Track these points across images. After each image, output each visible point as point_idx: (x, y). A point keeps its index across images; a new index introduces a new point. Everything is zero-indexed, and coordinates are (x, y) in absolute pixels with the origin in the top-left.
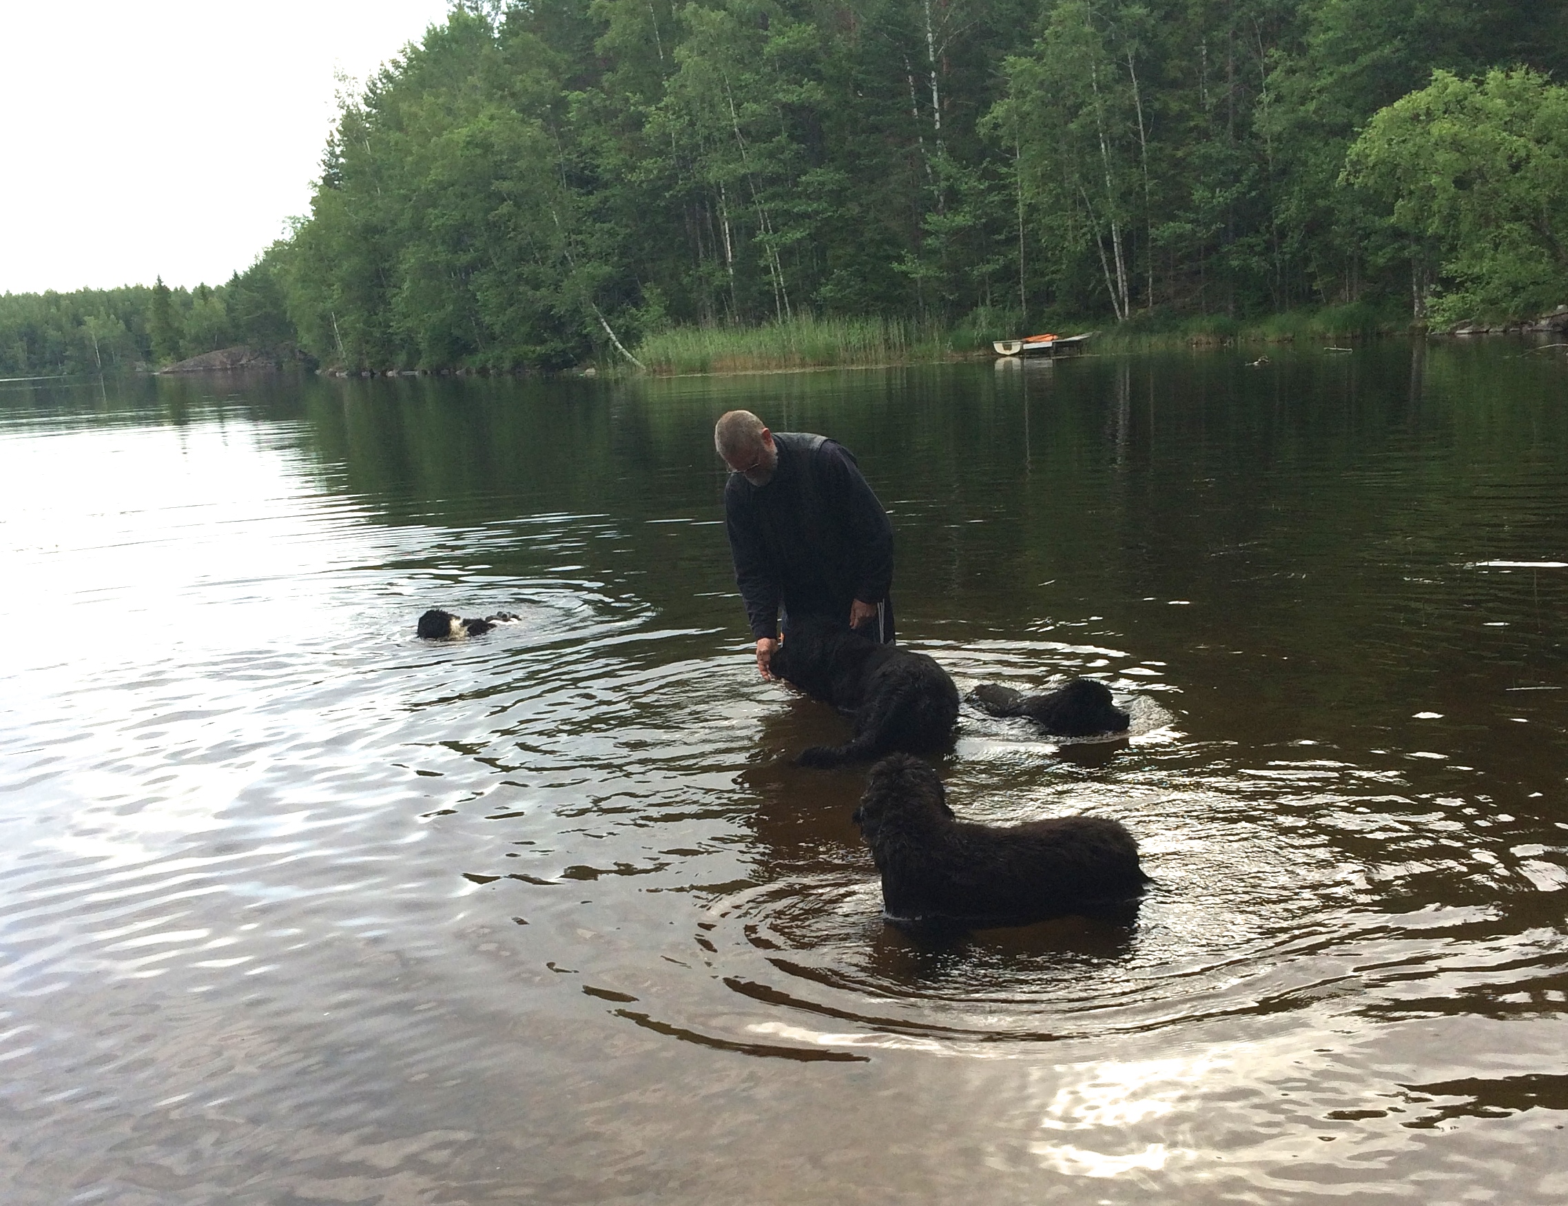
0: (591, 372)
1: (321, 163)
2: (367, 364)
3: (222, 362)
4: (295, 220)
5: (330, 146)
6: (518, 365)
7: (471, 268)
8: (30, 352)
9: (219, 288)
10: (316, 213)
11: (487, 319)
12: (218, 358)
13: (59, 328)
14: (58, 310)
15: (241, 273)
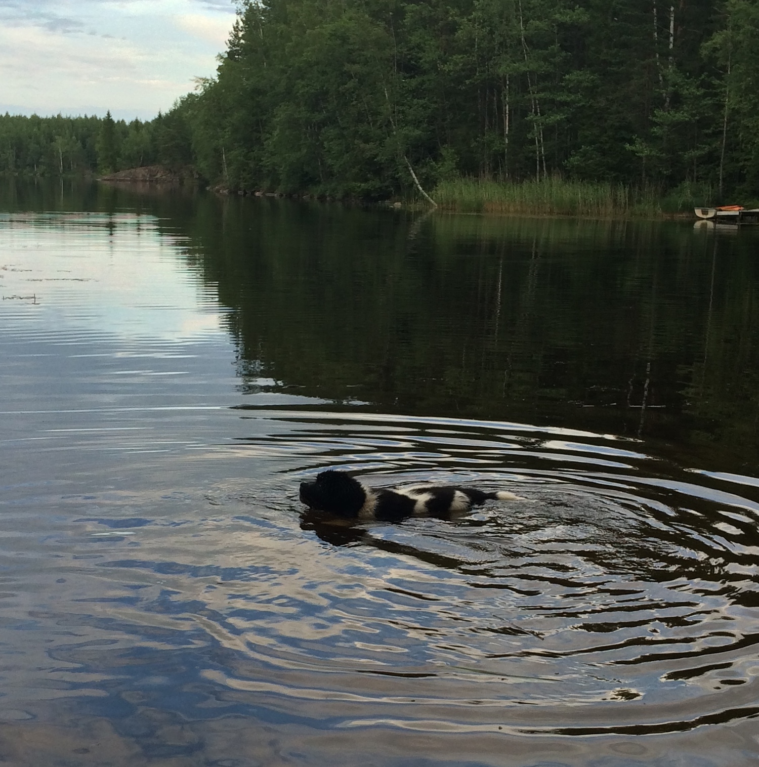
0: (398, 205)
1: (228, 42)
2: (242, 185)
3: (143, 176)
4: (206, 80)
5: (235, 30)
6: (347, 195)
7: (322, 124)
8: (18, 157)
9: (147, 123)
10: (220, 77)
11: (329, 161)
12: (141, 172)
13: (38, 143)
14: (39, 129)
15: (163, 114)
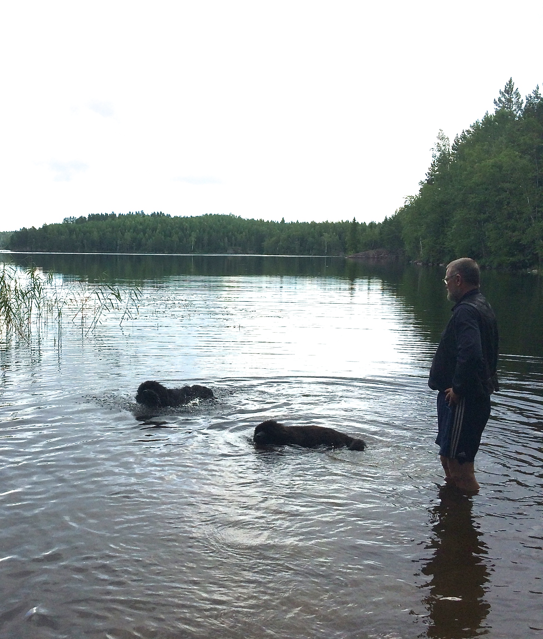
0: (535, 271)
1: (427, 174)
2: (431, 260)
3: (373, 255)
4: (412, 197)
5: (432, 167)
6: (500, 265)
7: (486, 221)
8: (301, 245)
9: (379, 223)
10: (421, 194)
11: (489, 244)
12: (372, 253)
13: (313, 237)
14: (314, 229)
15: (388, 218)
